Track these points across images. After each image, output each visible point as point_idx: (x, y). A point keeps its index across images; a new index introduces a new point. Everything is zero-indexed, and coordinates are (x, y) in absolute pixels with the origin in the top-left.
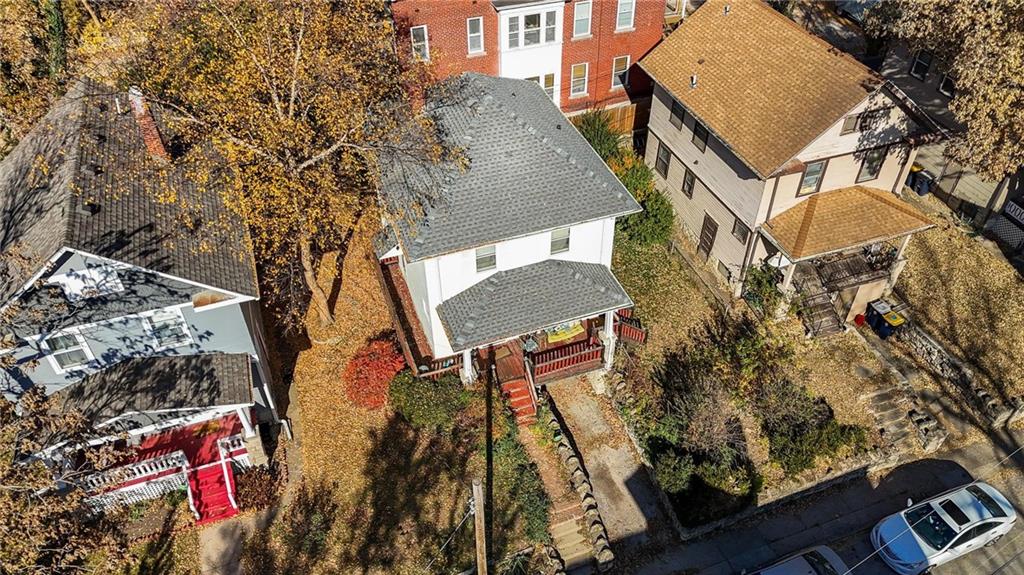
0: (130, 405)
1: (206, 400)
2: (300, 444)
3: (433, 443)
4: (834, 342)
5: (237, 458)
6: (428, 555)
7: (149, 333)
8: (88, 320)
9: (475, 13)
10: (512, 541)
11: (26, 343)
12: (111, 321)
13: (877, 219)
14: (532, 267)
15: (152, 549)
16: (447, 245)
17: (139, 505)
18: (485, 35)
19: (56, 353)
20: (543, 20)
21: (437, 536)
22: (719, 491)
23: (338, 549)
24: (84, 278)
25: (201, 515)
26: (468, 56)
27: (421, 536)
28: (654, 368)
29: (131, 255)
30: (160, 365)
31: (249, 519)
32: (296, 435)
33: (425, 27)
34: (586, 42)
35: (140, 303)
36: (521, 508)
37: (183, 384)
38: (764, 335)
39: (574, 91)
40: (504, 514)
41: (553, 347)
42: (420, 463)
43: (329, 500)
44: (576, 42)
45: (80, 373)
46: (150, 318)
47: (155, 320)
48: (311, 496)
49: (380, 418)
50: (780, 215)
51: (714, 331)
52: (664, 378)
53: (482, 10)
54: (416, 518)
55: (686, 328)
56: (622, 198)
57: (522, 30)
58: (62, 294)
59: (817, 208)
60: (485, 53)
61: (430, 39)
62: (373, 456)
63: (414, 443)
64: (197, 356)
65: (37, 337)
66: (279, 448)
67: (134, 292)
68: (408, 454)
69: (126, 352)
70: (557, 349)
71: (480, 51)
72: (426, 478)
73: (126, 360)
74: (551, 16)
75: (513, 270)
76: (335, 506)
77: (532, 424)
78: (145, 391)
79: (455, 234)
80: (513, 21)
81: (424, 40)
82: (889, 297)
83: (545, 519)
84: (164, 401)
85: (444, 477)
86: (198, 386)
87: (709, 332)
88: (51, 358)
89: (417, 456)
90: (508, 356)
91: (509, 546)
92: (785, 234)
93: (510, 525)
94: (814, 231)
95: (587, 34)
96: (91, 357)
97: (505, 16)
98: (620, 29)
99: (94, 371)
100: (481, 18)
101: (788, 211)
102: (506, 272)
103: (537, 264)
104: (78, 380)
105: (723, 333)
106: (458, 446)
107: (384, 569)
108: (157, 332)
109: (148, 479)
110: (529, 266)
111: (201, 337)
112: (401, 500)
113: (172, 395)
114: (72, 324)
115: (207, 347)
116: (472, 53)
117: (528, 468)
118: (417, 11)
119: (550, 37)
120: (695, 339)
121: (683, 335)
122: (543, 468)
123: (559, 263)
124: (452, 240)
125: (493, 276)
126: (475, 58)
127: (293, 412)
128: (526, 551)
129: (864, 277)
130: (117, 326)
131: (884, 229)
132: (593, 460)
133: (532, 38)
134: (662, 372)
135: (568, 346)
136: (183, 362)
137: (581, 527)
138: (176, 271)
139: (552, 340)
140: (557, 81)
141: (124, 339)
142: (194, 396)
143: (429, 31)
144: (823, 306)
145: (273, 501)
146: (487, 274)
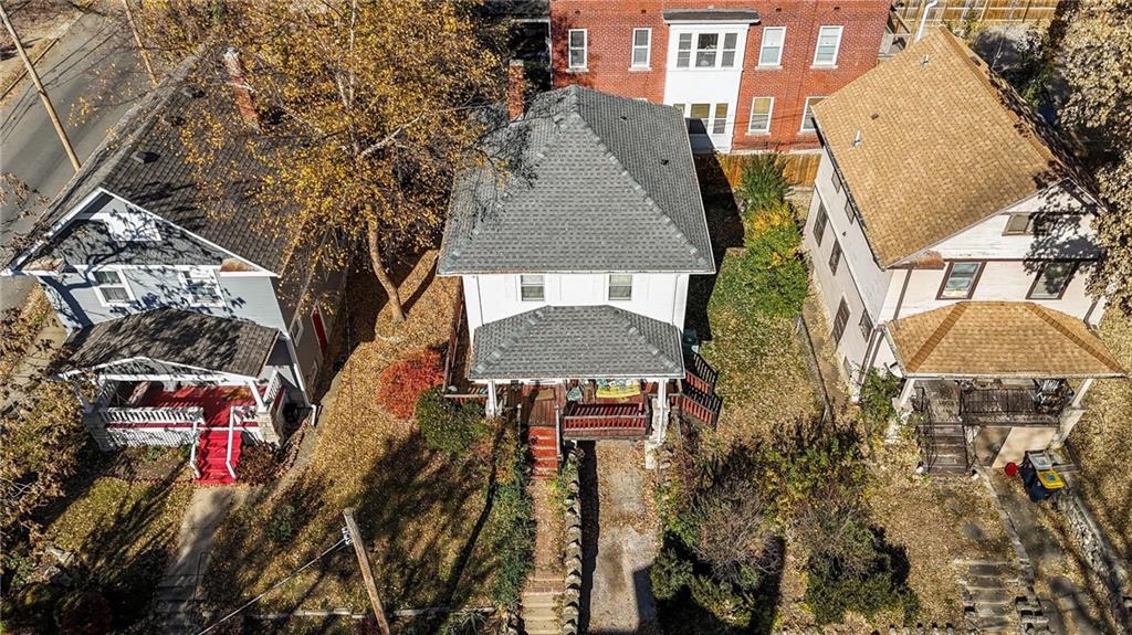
0: (145, 351)
1: (215, 364)
2: (320, 433)
3: (443, 469)
4: (951, 486)
5: (250, 429)
6: (387, 581)
7: (184, 287)
8: (129, 261)
9: (643, 23)
10: (476, 595)
11: (75, 271)
12: (151, 267)
13: (1042, 349)
14: (586, 309)
15: (151, 493)
16: (483, 264)
17: (157, 448)
18: (652, 49)
19: (103, 286)
20: (721, 41)
21: (404, 565)
22: (705, 612)
23: (305, 547)
24: (125, 220)
25: (202, 474)
26: (630, 70)
27: (388, 559)
28: (713, 456)
29: (164, 208)
30: (190, 320)
31: (242, 491)
32: (320, 423)
33: (585, 31)
34: (773, 73)
35: (176, 256)
36: (499, 564)
37: (203, 343)
38: (864, 455)
39: (753, 127)
40: (479, 564)
41: (602, 402)
42: (421, 485)
43: (318, 496)
44: (761, 72)
45: (123, 310)
46: (186, 274)
47: (191, 274)
48: (305, 487)
49: (404, 428)
50: (913, 316)
51: (805, 434)
52: (720, 470)
53: (652, 21)
54: (392, 539)
55: (773, 422)
56: (695, 255)
57: (694, 50)
58: (105, 232)
59: (961, 319)
60: (650, 69)
61: (589, 44)
62: (381, 464)
63: (425, 464)
64: (229, 320)
65: (85, 267)
66: (299, 432)
67: (171, 244)
68: (413, 473)
69: (164, 301)
70: (605, 406)
71: (645, 66)
72: (419, 503)
73: (164, 308)
74: (731, 39)
75: (564, 308)
76: (321, 504)
77: (550, 479)
78: (165, 341)
79: (494, 255)
80: (685, 38)
81: (582, 45)
82: (1056, 451)
83: (519, 583)
84: (177, 355)
85: (437, 506)
86: (215, 349)
87: (799, 433)
88: (96, 289)
89: (421, 478)
90: (550, 400)
91: (471, 599)
92: (909, 341)
93: (481, 578)
94: (946, 345)
95: (777, 65)
96: (132, 298)
97: (676, 30)
98: (817, 64)
99: (135, 312)
100: (650, 30)
101: (924, 314)
102: (556, 308)
103: (592, 307)
104: (121, 316)
105: (815, 439)
106: (465, 480)
107: (339, 581)
108: (193, 288)
109: (166, 426)
110: (583, 307)
111: (234, 303)
112: (385, 517)
113: (187, 351)
114: (114, 262)
115: (240, 313)
116: (636, 67)
117: (528, 526)
118: (578, 12)
119: (728, 60)
120: (778, 437)
121: (765, 428)
122: (542, 528)
123: (617, 312)
124: (490, 260)
125: (540, 309)
126: (638, 73)
127: (328, 401)
128: (486, 610)
129: (1021, 418)
130: (156, 273)
131: (1047, 363)
132: (609, 538)
133: (706, 60)
134: (721, 463)
135: (619, 405)
136: (213, 322)
137: (556, 605)
138: (204, 232)
139: (601, 394)
140: (732, 111)
141: (162, 287)
142: (207, 357)
143: (589, 35)
144: (951, 439)
145: (270, 480)
146: (533, 305)
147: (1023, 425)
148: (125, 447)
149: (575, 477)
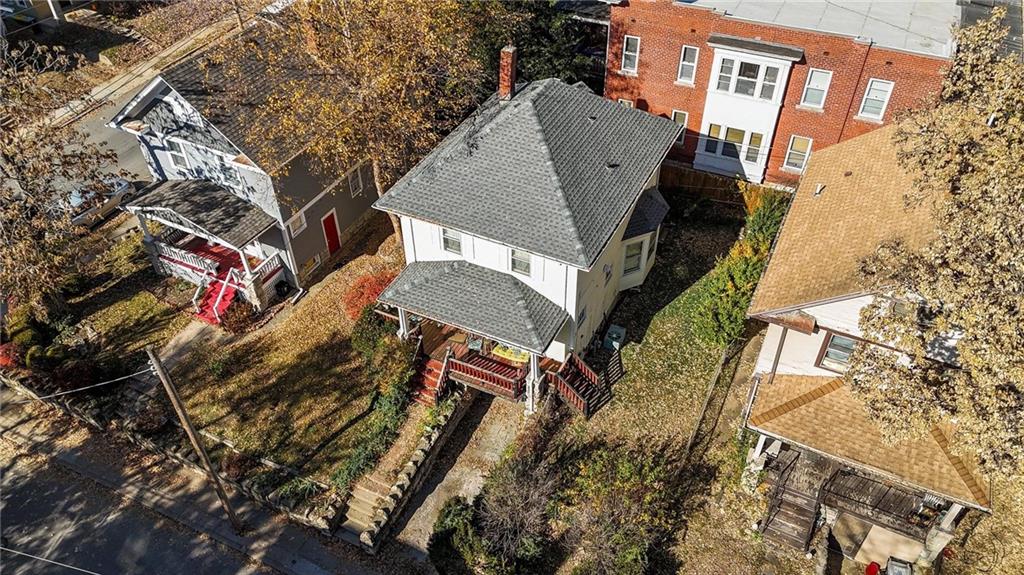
0: (174, 206)
1: (216, 230)
2: (295, 310)
3: (358, 369)
6: (269, 436)
7: (219, 168)
8: (185, 138)
9: (691, 41)
10: (322, 472)
11: (156, 136)
12: (199, 146)
14: (493, 272)
17: (188, 284)
18: (698, 67)
19: (173, 152)
20: (762, 72)
21: (286, 428)
23: (232, 387)
24: (182, 106)
25: (202, 311)
26: (675, 83)
27: (279, 419)
28: (572, 440)
29: (200, 103)
30: (219, 194)
31: (219, 333)
32: (298, 304)
33: (639, 38)
34: (814, 115)
35: (213, 143)
36: (349, 457)
37: (217, 213)
38: (713, 493)
39: (788, 163)
40: (336, 449)
42: (334, 375)
43: (263, 355)
44: (801, 111)
45: (184, 175)
46: (221, 158)
47: (225, 159)
48: (259, 345)
49: (349, 331)
50: (791, 376)
51: (668, 453)
53: (700, 41)
54: (290, 406)
55: (646, 432)
57: (735, 76)
58: (171, 111)
59: (833, 393)
60: (694, 86)
61: (641, 52)
62: (319, 348)
63: (349, 361)
64: (245, 202)
65: (162, 135)
66: (281, 305)
67: (209, 132)
68: (335, 364)
69: (208, 175)
71: (689, 82)
72: (325, 387)
73: (207, 180)
74: (772, 73)
76: (261, 361)
77: (429, 406)
78: (192, 203)
80: (726, 66)
81: (635, 52)
83: (356, 475)
84: (194, 215)
85: (336, 394)
86: (222, 219)
87: (663, 450)
88: (168, 153)
89: (339, 369)
91: (317, 473)
92: (772, 397)
93: (332, 461)
94: (803, 412)
95: (819, 108)
96: (189, 167)
97: (721, 53)
98: (862, 115)
99: (191, 178)
100: (698, 49)
102: (470, 264)
104: (184, 179)
105: (674, 461)
106: (368, 383)
107: (238, 421)
108: (224, 169)
109: (193, 268)
111: (249, 189)
112: (296, 388)
113: (203, 215)
114: (177, 136)
115: (254, 199)
116: (681, 81)
117: (389, 436)
118: (633, 21)
119: (767, 92)
120: (641, 446)
121: (635, 433)
122: (401, 442)
125: (458, 262)
126: (683, 87)
127: (314, 290)
128: (323, 486)
130: (203, 152)
132: (457, 474)
133: (744, 88)
134: (575, 448)
136: (234, 200)
137: (376, 505)
138: (223, 127)
139: (497, 352)
140: (765, 143)
141: (206, 164)
142: (212, 223)
143: (642, 43)
144: (800, 510)
145: (240, 330)
146: (451, 256)
147: (884, 526)
148: (171, 275)
149: (449, 413)
